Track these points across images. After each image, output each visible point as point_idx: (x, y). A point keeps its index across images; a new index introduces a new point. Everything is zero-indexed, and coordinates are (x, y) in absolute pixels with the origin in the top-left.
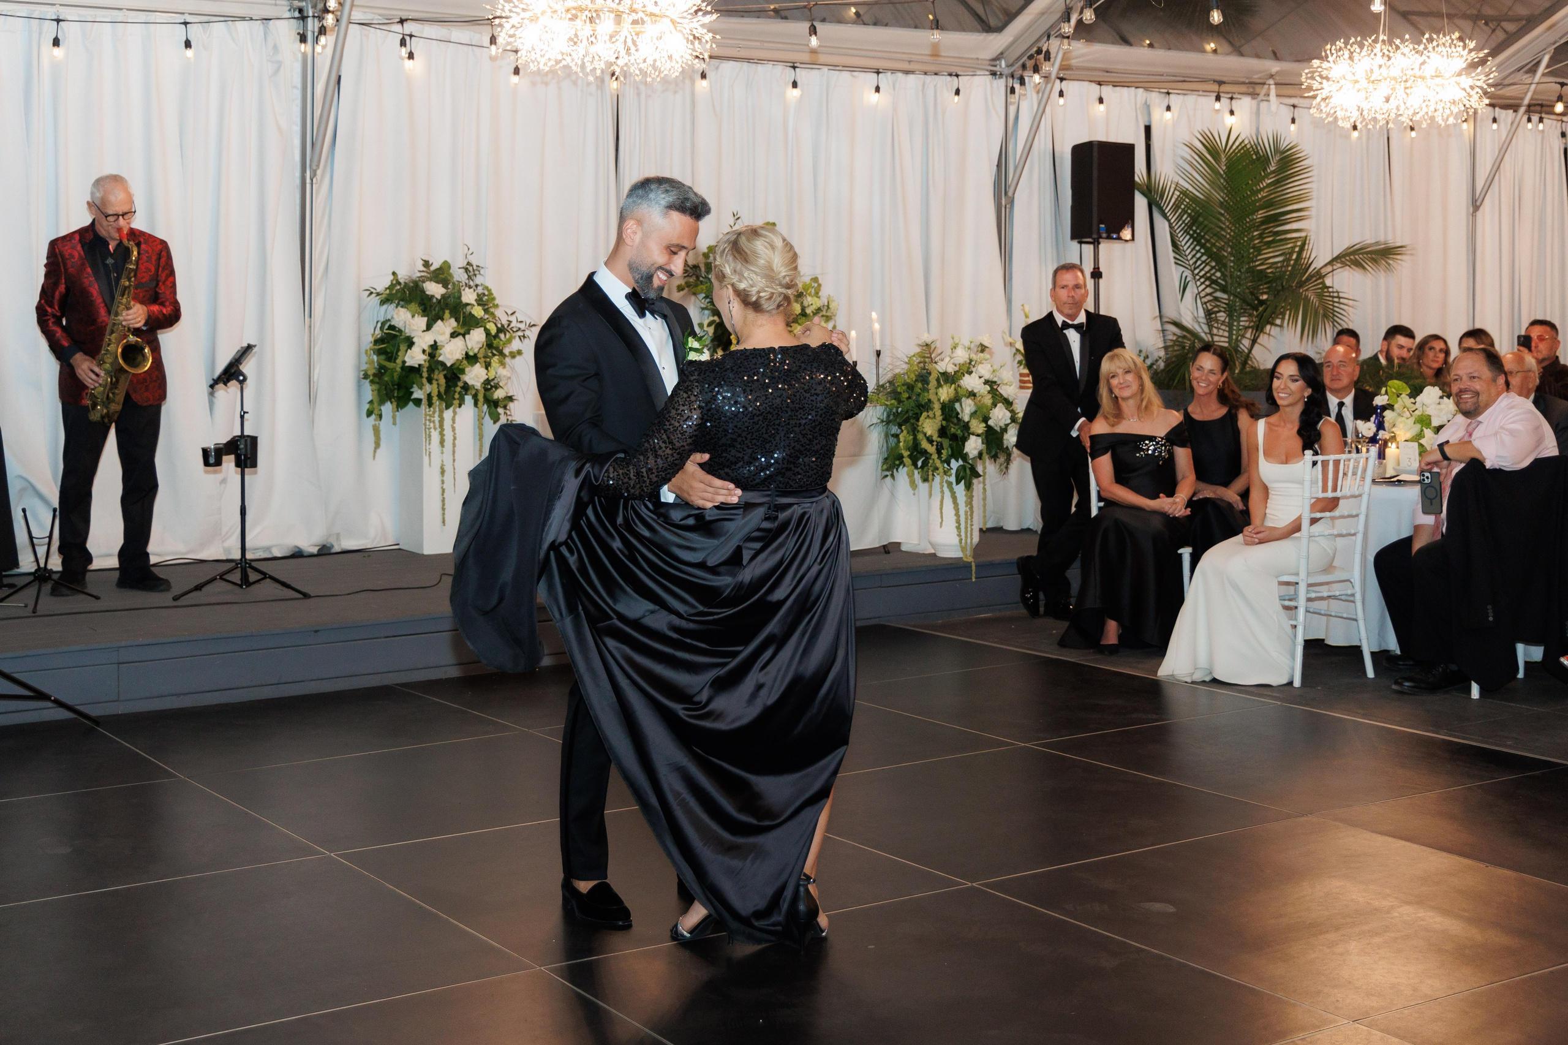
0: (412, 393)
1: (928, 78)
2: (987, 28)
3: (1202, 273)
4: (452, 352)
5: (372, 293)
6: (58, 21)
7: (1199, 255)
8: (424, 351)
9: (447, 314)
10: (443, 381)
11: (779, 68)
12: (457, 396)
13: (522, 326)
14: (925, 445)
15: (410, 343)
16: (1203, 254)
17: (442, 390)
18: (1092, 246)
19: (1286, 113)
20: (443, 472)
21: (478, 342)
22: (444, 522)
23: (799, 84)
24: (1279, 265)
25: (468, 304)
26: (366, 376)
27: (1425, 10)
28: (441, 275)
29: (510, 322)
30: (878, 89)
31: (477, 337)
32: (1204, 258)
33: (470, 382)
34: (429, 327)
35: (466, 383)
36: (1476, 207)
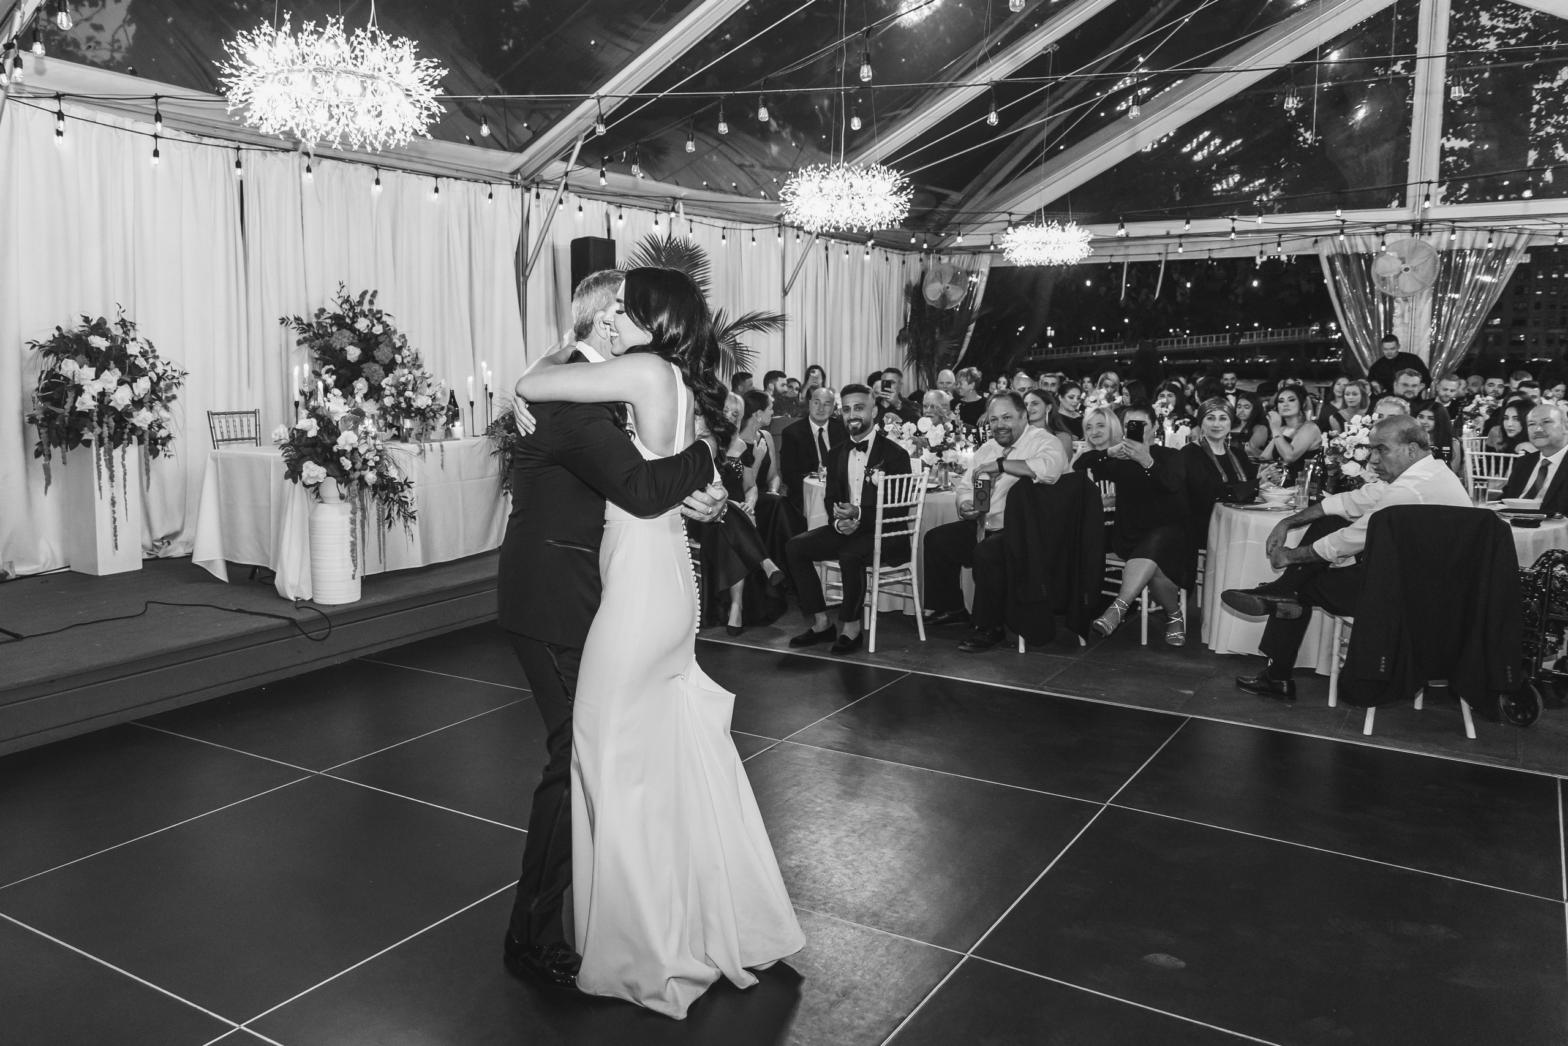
0: (83, 435)
1: (471, 184)
2: (508, 150)
4: (122, 398)
5: (34, 346)
8: (94, 398)
9: (112, 365)
10: (113, 424)
11: (366, 167)
12: (126, 436)
13: (176, 374)
15: (79, 390)
17: (112, 432)
19: (687, 225)
20: (113, 503)
21: (144, 390)
22: (116, 547)
23: (381, 182)
25: (132, 356)
26: (32, 420)
28: (100, 328)
29: (166, 371)
30: (437, 190)
31: (143, 385)
33: (138, 424)
34: (97, 377)
35: (133, 424)
36: (785, 293)
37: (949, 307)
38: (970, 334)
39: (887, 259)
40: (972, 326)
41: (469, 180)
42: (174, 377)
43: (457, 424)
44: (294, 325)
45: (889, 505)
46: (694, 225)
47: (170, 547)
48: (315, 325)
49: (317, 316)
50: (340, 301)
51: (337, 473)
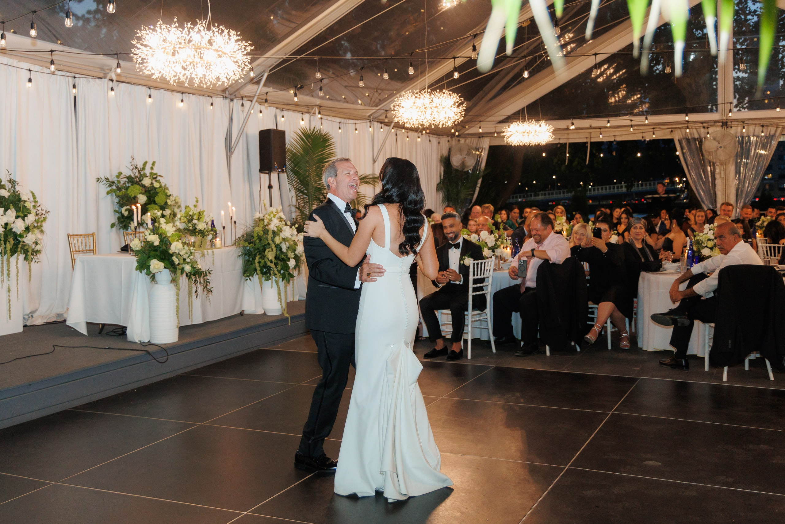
1: (201, 97)
3: (297, 187)
4: (19, 226)
9: (12, 207)
10: (12, 242)
12: (18, 251)
13: (44, 212)
14: (269, 264)
17: (11, 248)
18: (267, 175)
20: (9, 291)
21: (30, 222)
22: (10, 318)
23: (152, 96)
25: (23, 201)
30: (182, 101)
31: (30, 219)
33: (26, 242)
34: (4, 214)
35: (23, 242)
36: (374, 161)
37: (466, 170)
38: (479, 185)
39: (430, 141)
40: (480, 181)
42: (42, 214)
43: (218, 239)
44: (105, 181)
45: (476, 277)
46: (323, 121)
47: (33, 319)
48: (116, 182)
49: (118, 177)
50: (131, 168)
51: (169, 266)
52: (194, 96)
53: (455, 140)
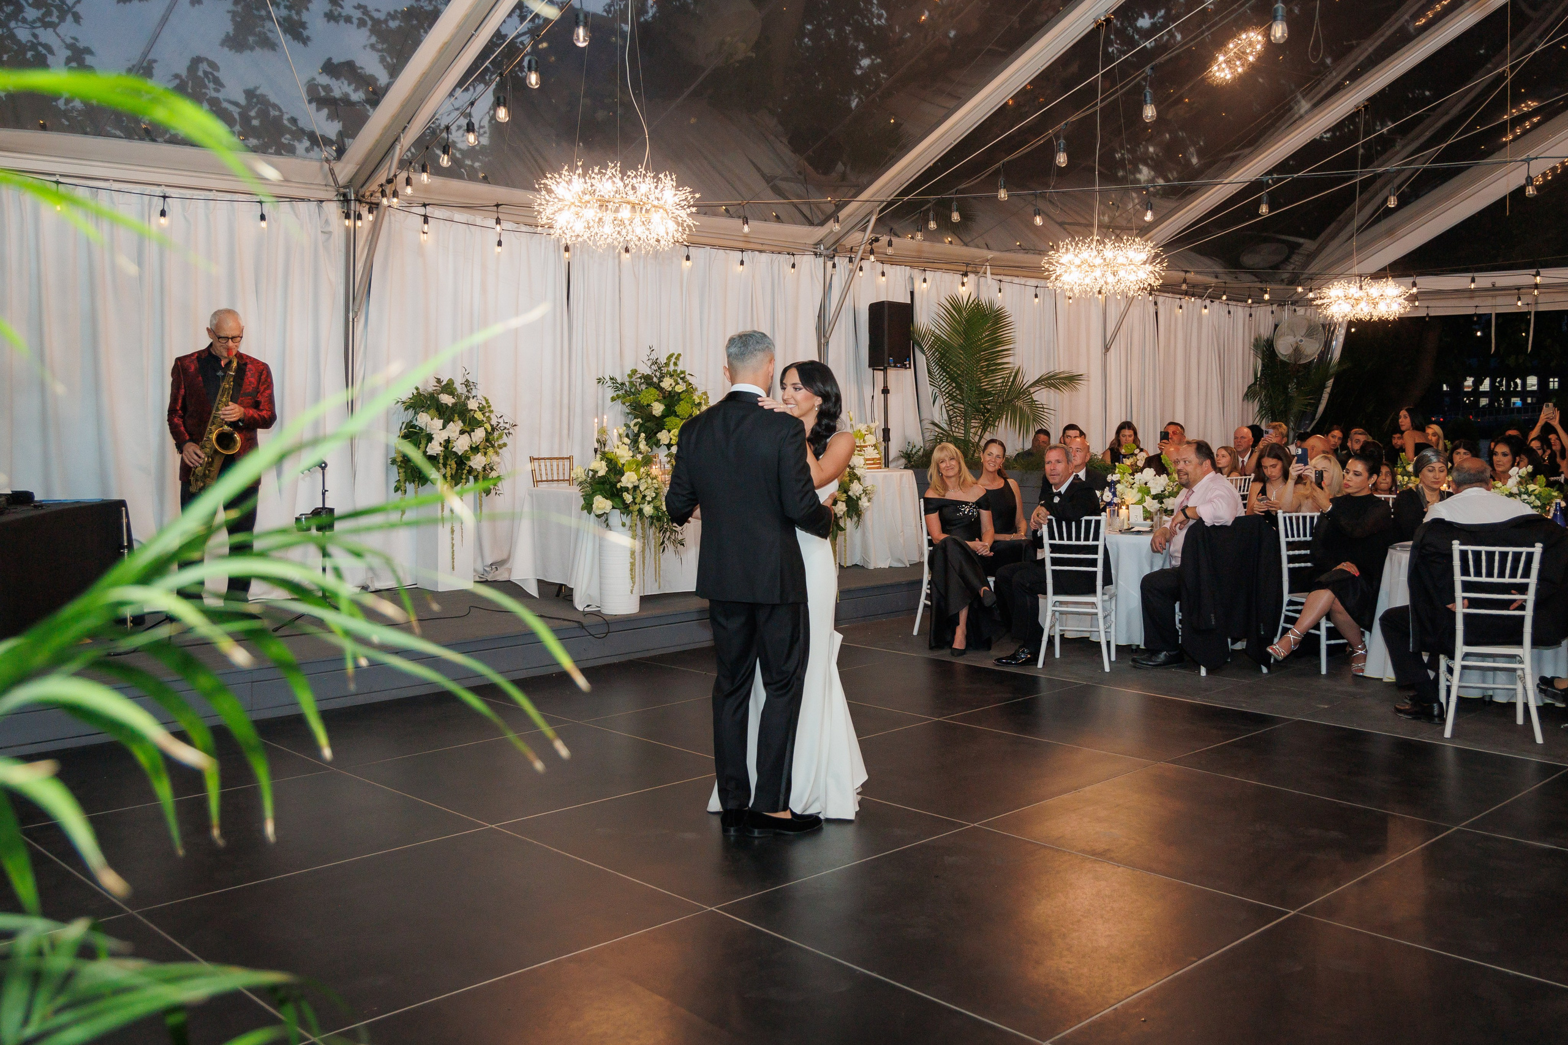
1: (775, 256)
2: (811, 223)
3: (947, 390)
4: (462, 445)
5: (398, 402)
6: (165, 197)
7: (945, 379)
8: (441, 444)
9: (456, 418)
10: (454, 466)
12: (464, 477)
13: (507, 426)
15: (430, 438)
16: (947, 378)
17: (453, 473)
18: (882, 372)
19: (995, 285)
20: (453, 532)
21: (480, 438)
22: (453, 568)
24: (999, 385)
25: (472, 410)
26: (394, 462)
27: (1070, 221)
28: (448, 388)
29: (499, 423)
30: (742, 263)
31: (479, 434)
32: (948, 381)
33: (474, 467)
34: (444, 427)
35: (470, 466)
36: (1107, 349)
37: (1303, 362)
38: (1328, 390)
39: (1229, 312)
40: (1330, 383)
41: (773, 253)
42: (505, 428)
44: (610, 383)
46: (1004, 285)
47: (497, 572)
48: (627, 384)
49: (630, 376)
50: (649, 363)
51: (621, 506)
52: (764, 254)
53: (1289, 309)
